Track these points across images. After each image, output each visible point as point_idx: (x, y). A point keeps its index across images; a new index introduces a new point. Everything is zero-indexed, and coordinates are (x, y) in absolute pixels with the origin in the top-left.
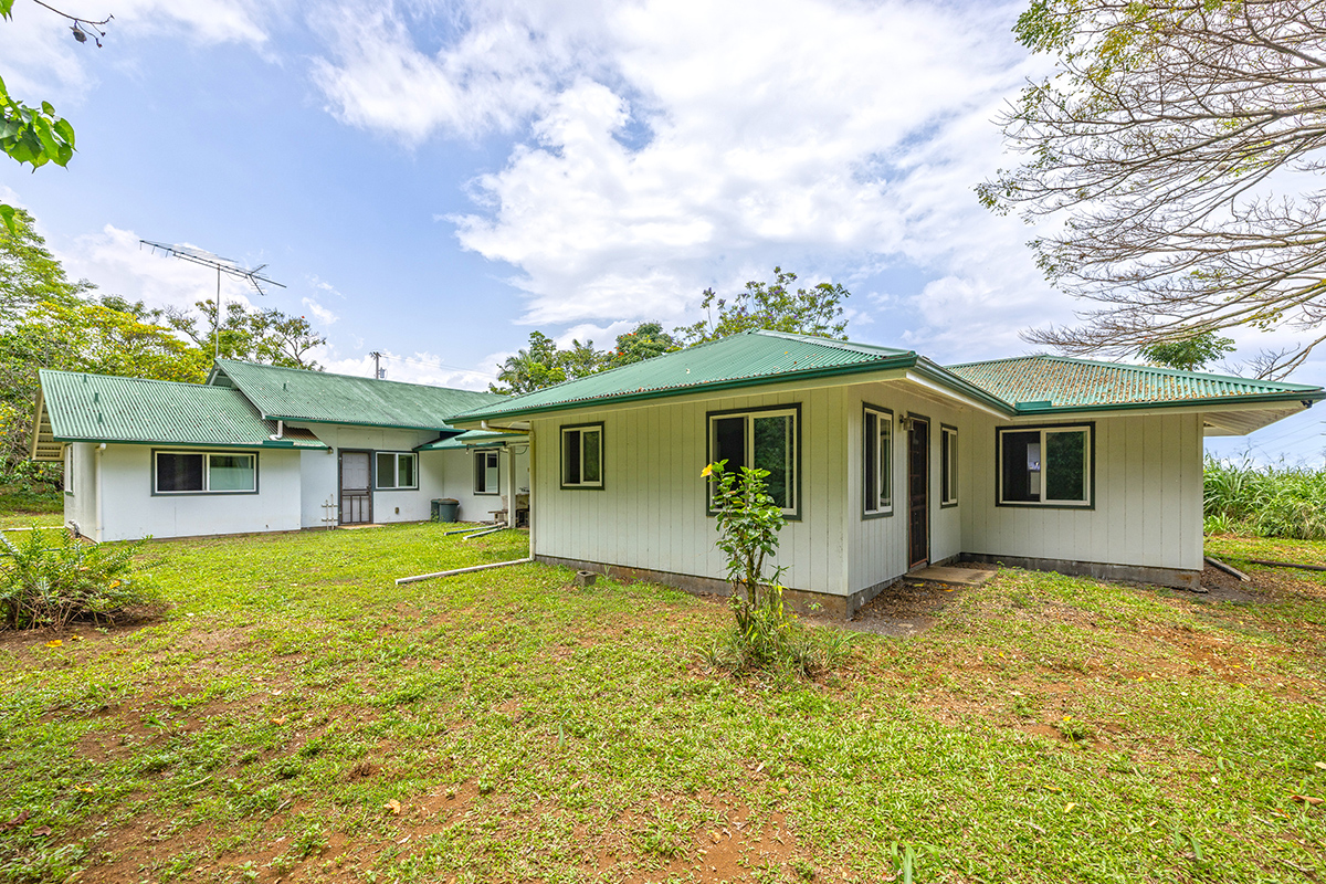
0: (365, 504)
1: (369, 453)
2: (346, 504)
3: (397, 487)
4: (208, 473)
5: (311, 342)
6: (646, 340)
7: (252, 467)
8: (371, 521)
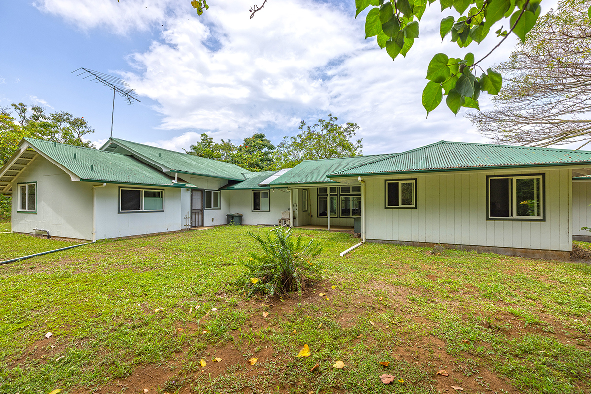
0: (201, 216)
1: (202, 190)
2: (194, 216)
3: (213, 208)
4: (144, 200)
5: (86, 131)
6: (259, 141)
7: (162, 198)
8: (203, 225)
